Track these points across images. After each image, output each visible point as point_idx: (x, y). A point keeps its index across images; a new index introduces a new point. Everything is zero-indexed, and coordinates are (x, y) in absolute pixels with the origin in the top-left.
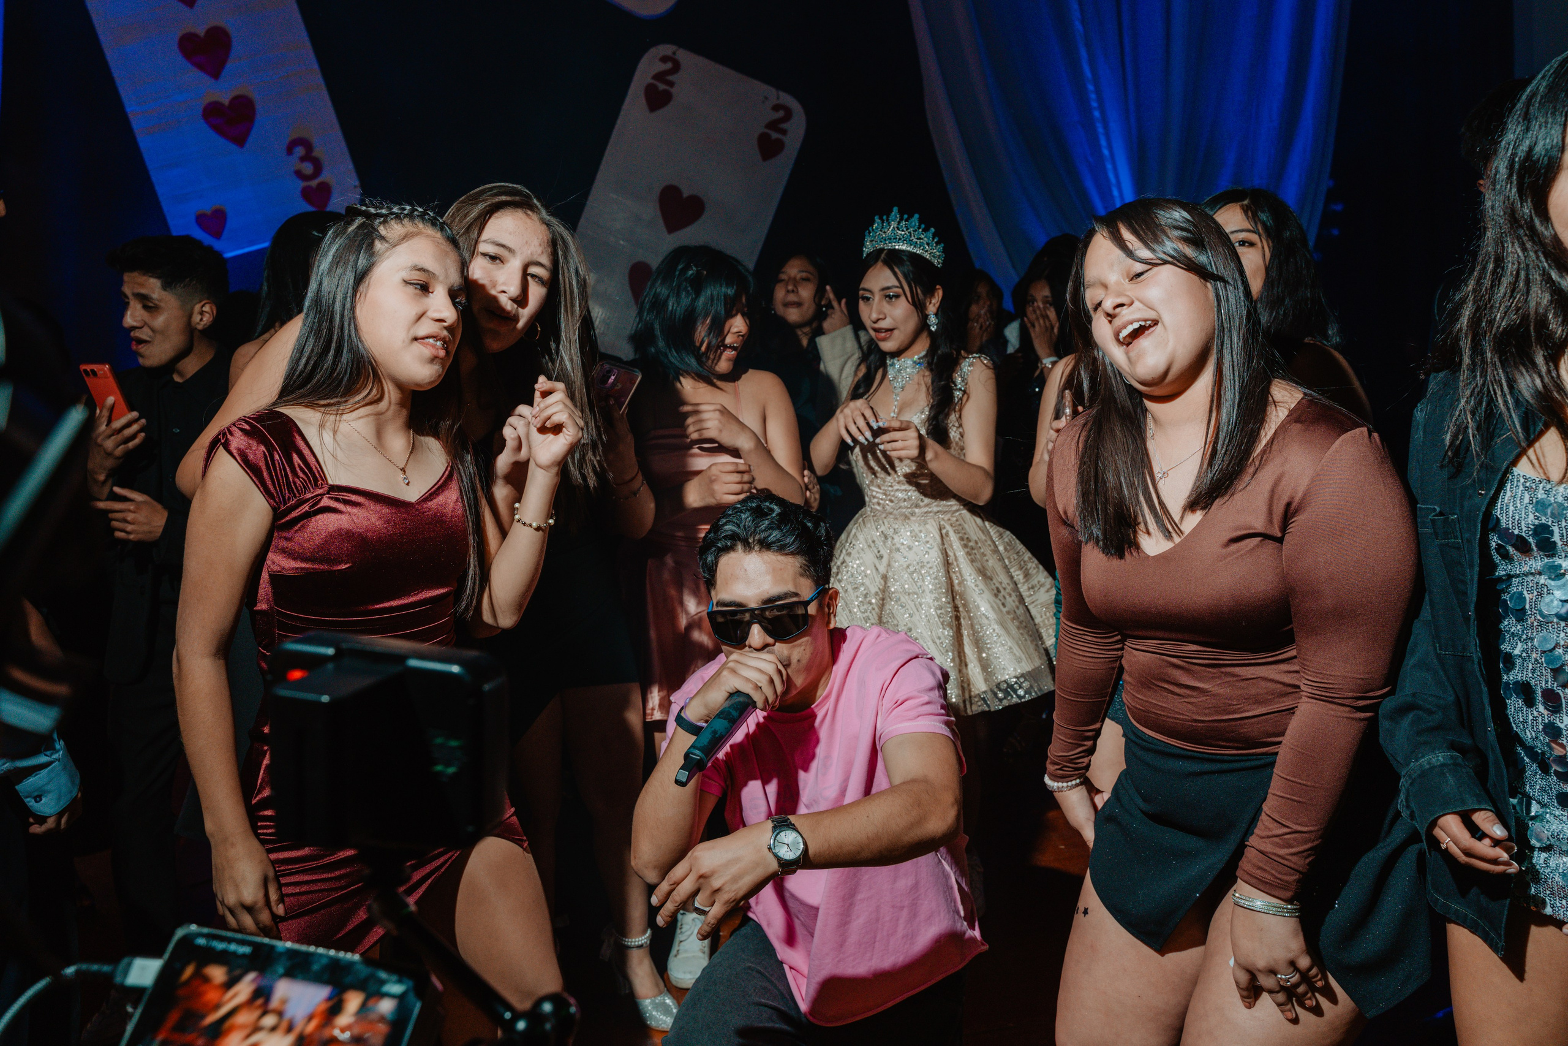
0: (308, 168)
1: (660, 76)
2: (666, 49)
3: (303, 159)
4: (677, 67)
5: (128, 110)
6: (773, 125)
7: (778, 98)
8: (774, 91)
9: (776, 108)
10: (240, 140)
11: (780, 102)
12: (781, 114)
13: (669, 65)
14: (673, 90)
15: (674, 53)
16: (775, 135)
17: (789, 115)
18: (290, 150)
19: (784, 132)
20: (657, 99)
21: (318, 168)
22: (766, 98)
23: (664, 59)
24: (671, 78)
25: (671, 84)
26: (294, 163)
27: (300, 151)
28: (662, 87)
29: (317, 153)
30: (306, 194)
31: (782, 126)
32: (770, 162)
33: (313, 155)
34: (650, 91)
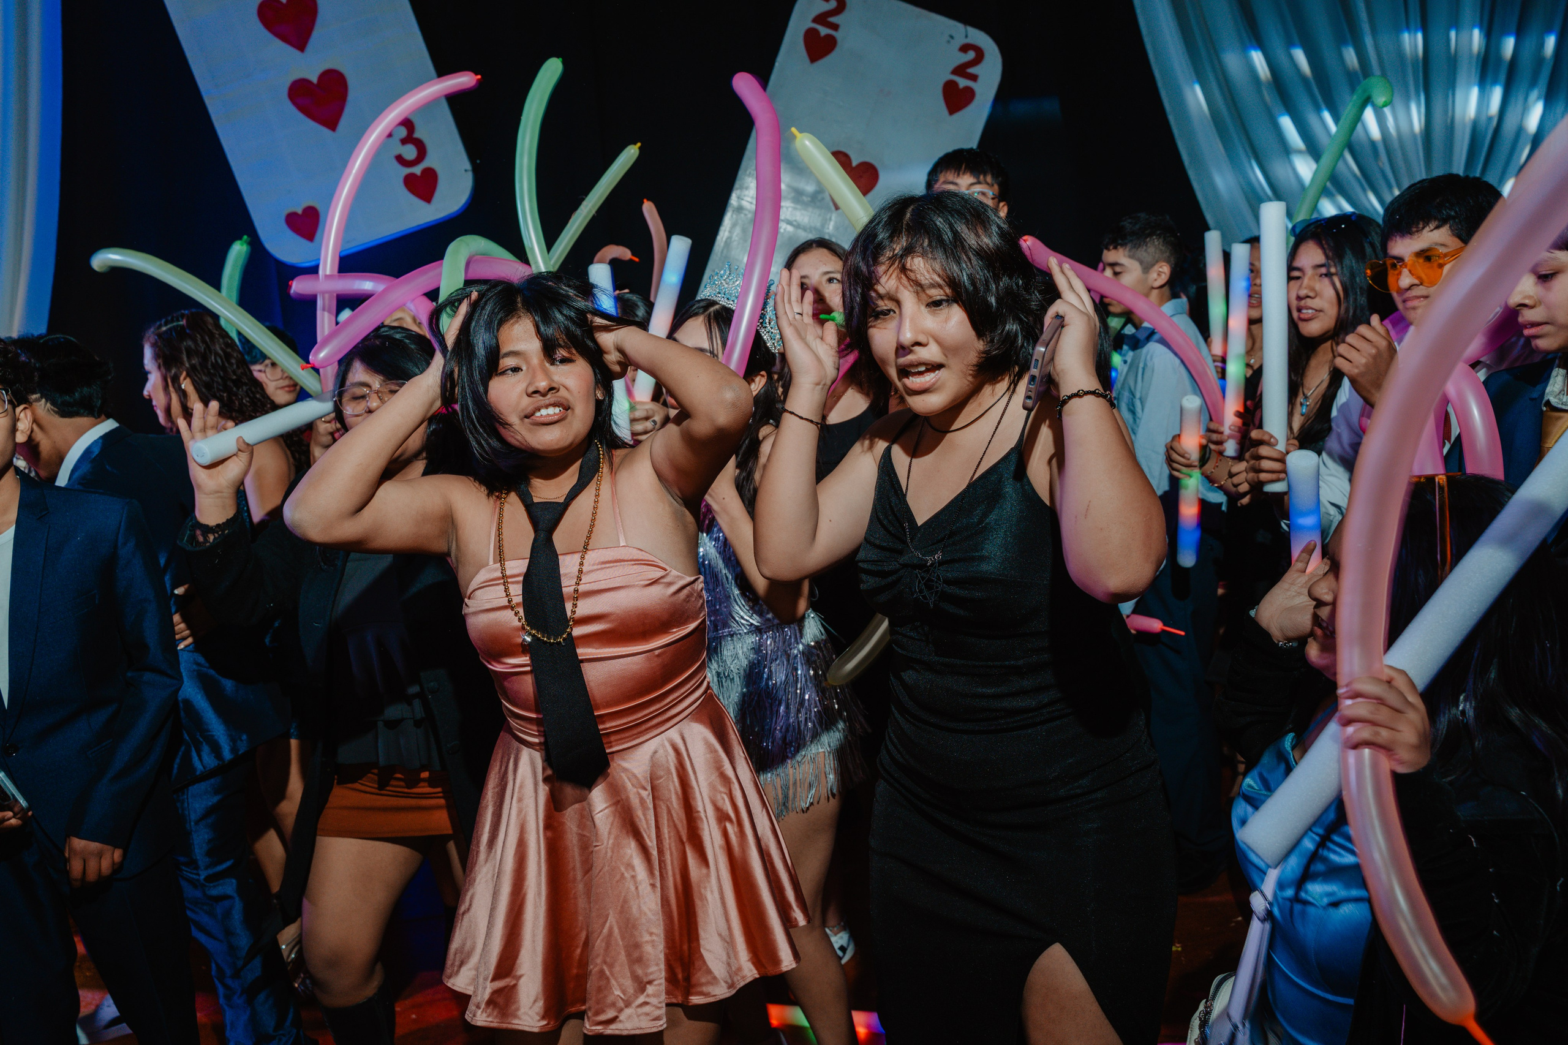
0: (410, 152)
1: (821, 19)
3: (404, 142)
4: (841, 6)
6: (960, 70)
7: (966, 36)
8: (960, 26)
9: (965, 48)
10: (331, 122)
11: (969, 41)
12: (971, 55)
13: (832, 5)
14: (839, 35)
16: (963, 83)
17: (980, 56)
19: (974, 78)
20: (819, 47)
21: (422, 152)
22: (952, 37)
24: (833, 20)
25: (835, 27)
26: (395, 147)
27: (401, 132)
28: (824, 31)
29: (421, 134)
30: (410, 182)
31: (971, 70)
32: (957, 116)
33: (417, 135)
34: (811, 38)
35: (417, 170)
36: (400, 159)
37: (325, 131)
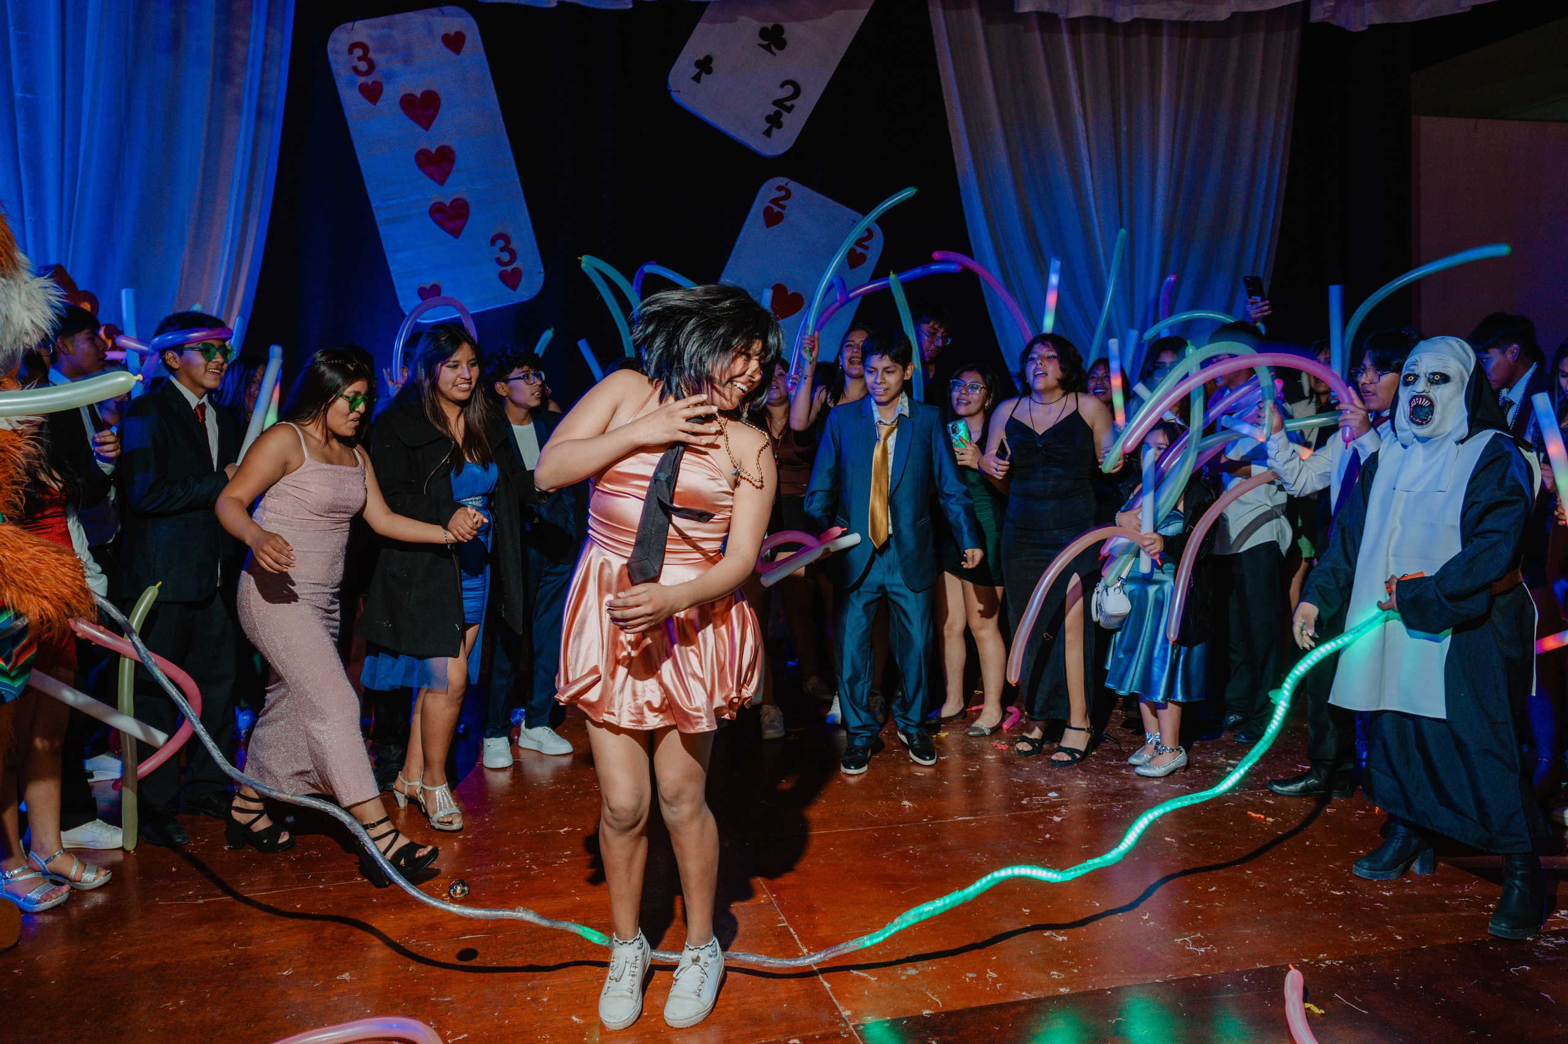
0: (506, 257)
1: (775, 201)
2: (781, 181)
3: (502, 250)
4: (788, 195)
5: (373, 205)
6: (860, 243)
8: (860, 216)
10: (456, 233)
12: (867, 235)
13: (783, 193)
14: (785, 212)
15: (787, 184)
16: (860, 250)
17: (871, 235)
18: (493, 242)
19: (867, 248)
20: (772, 218)
21: (513, 257)
22: (854, 221)
23: (779, 188)
24: (783, 203)
25: (783, 207)
26: (496, 251)
27: (501, 243)
28: (776, 209)
29: (514, 245)
30: (503, 276)
31: (865, 243)
32: (854, 270)
33: (511, 246)
34: (768, 211)
35: (509, 268)
36: (498, 261)
37: (450, 237)
